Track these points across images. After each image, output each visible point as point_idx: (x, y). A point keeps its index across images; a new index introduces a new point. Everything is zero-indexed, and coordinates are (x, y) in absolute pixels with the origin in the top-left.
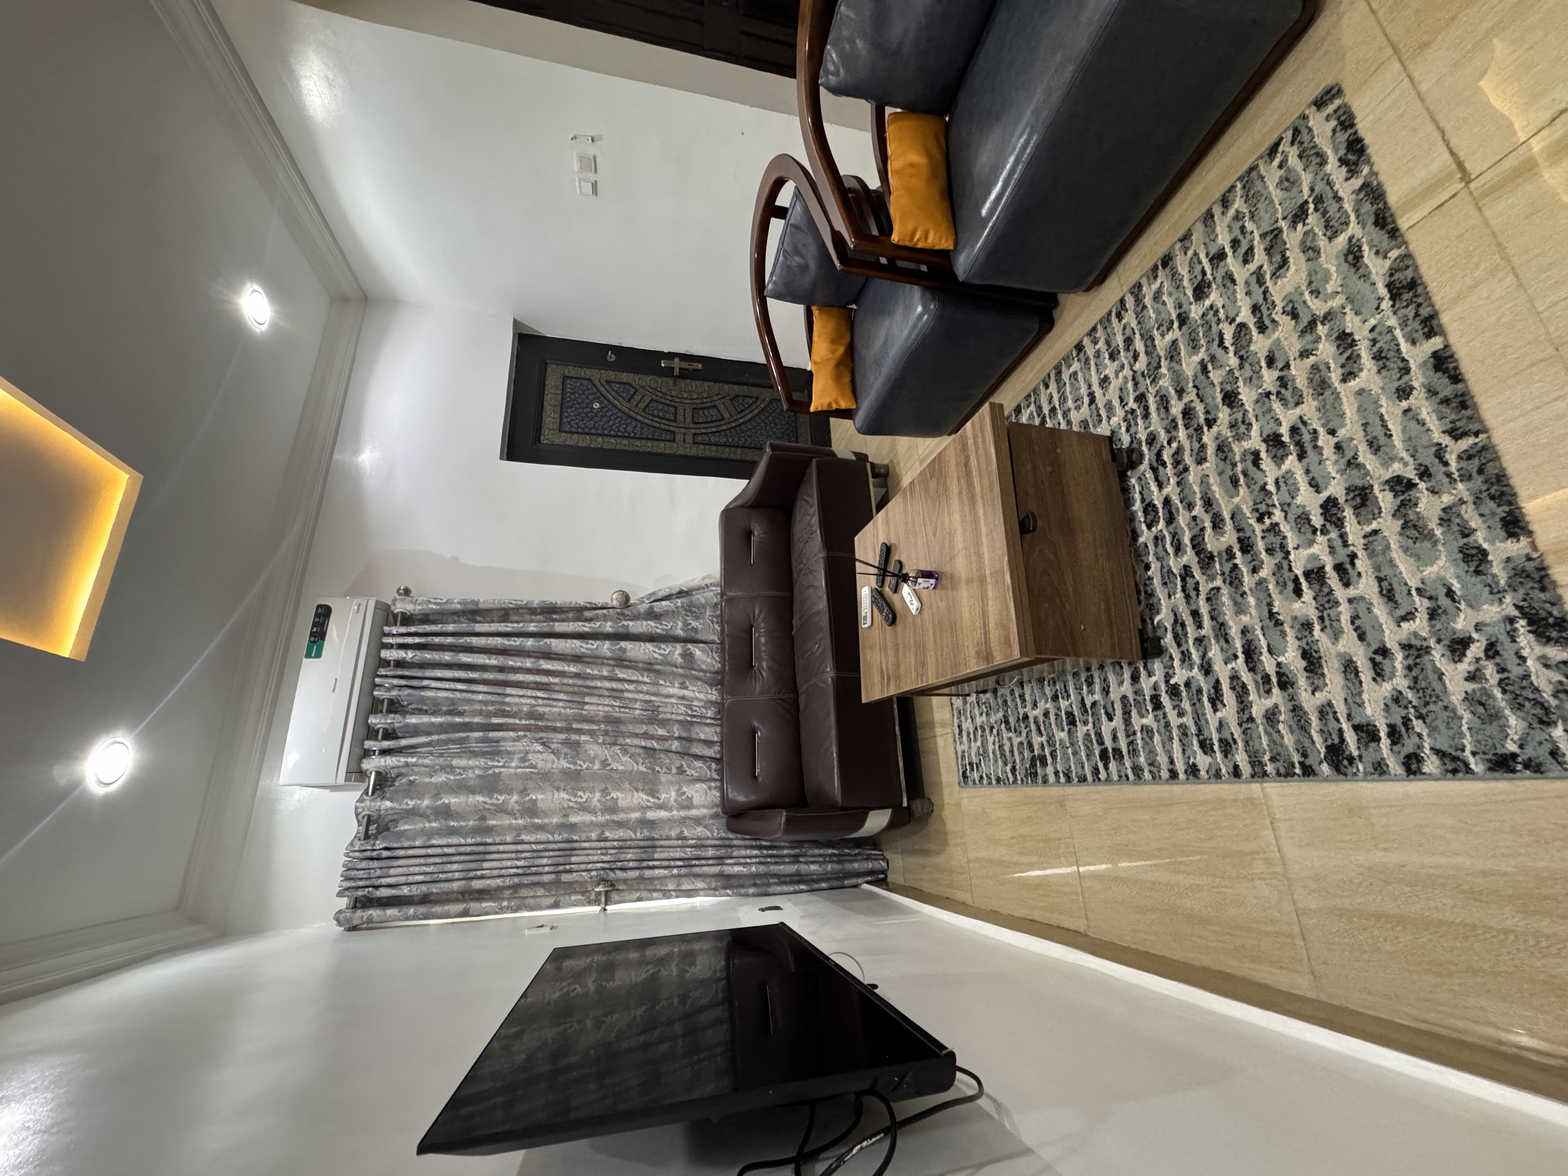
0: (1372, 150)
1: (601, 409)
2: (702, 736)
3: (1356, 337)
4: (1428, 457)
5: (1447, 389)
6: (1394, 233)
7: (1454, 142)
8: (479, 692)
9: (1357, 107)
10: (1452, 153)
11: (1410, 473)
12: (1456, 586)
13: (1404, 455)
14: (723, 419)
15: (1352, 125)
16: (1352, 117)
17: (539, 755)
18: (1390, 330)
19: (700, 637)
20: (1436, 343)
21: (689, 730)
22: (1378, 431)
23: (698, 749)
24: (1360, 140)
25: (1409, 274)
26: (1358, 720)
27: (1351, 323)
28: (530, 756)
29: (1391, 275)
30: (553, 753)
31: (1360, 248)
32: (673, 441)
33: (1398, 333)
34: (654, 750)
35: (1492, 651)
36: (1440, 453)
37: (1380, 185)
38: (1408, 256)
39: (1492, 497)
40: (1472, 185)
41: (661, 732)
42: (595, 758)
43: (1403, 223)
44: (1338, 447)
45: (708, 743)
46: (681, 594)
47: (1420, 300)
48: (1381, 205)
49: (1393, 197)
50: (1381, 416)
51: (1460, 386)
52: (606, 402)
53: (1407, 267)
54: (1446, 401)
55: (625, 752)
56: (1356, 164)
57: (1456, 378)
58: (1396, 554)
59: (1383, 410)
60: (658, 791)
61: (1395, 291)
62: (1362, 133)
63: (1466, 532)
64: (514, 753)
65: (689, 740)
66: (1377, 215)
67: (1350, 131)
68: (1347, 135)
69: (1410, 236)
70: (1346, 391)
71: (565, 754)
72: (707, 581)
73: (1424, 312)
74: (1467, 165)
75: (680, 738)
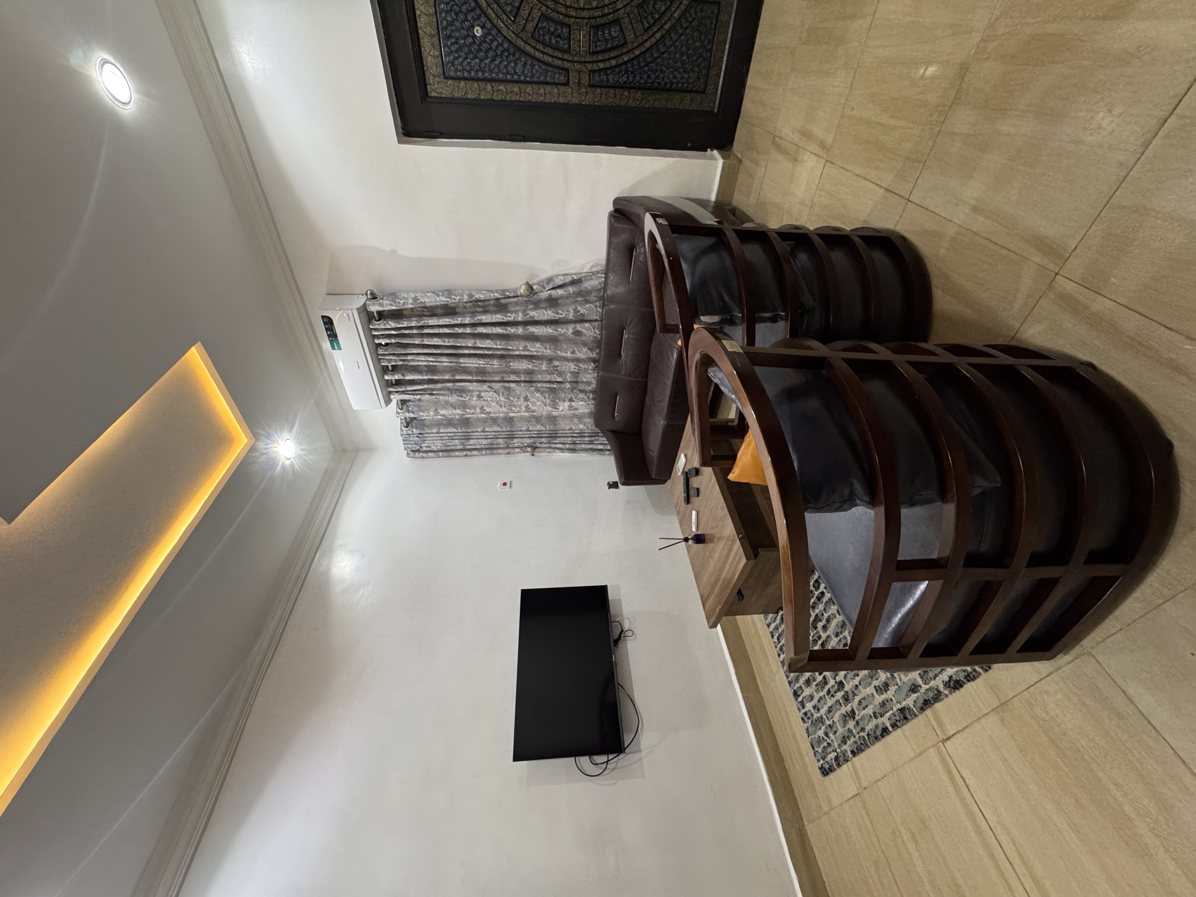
0: (957, 692)
1: (485, 35)
2: (585, 380)
3: (888, 692)
4: (861, 724)
5: (878, 733)
6: (922, 709)
7: (958, 735)
8: (444, 362)
9: (979, 681)
10: (953, 735)
11: (857, 718)
12: (837, 734)
13: (860, 716)
14: (626, 43)
15: (969, 681)
16: (974, 679)
17: (487, 393)
18: (892, 709)
19: (586, 318)
20: (890, 729)
21: (577, 377)
22: (864, 704)
23: (581, 386)
24: (962, 686)
25: (909, 717)
26: (805, 701)
27: (892, 689)
28: (482, 394)
29: (908, 709)
30: (495, 392)
31: (916, 692)
32: (567, 84)
33: (891, 712)
34: (555, 388)
35: (829, 744)
36: (863, 729)
37: (942, 700)
38: (916, 716)
39: (857, 747)
40: (941, 744)
41: (559, 379)
42: (520, 395)
43: (928, 712)
44: (857, 686)
45: (589, 383)
46: (573, 283)
47: (901, 721)
48: (932, 702)
49: (938, 706)
50: (867, 706)
51: (880, 737)
52: (488, 25)
53: (911, 716)
54: (875, 733)
55: (537, 390)
56: (949, 687)
57: (883, 736)
58: (839, 713)
59: (869, 706)
60: (558, 405)
61: (902, 710)
62: (965, 686)
63: (849, 738)
64: (473, 391)
65: (577, 382)
66: (929, 700)
67: (965, 681)
68: (962, 679)
69: (924, 714)
70: (870, 690)
71: (503, 393)
72: (594, 270)
73: (898, 723)
74: (949, 741)
75: (571, 382)
